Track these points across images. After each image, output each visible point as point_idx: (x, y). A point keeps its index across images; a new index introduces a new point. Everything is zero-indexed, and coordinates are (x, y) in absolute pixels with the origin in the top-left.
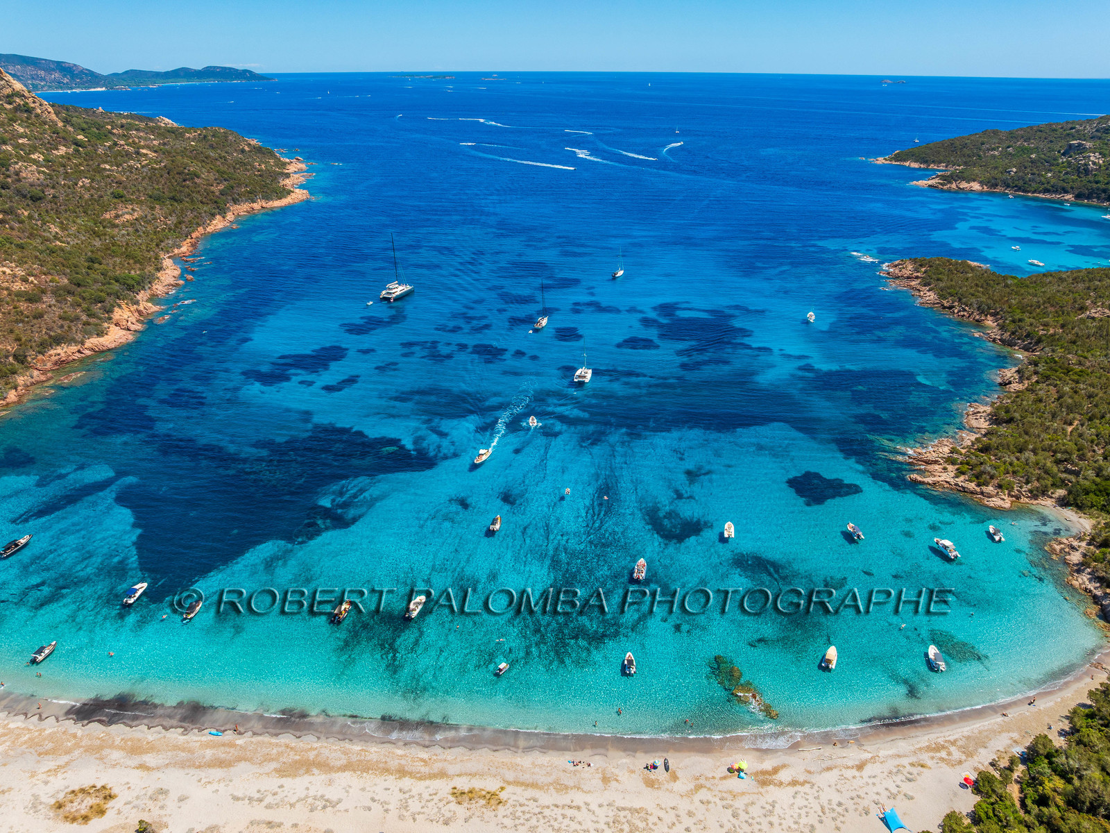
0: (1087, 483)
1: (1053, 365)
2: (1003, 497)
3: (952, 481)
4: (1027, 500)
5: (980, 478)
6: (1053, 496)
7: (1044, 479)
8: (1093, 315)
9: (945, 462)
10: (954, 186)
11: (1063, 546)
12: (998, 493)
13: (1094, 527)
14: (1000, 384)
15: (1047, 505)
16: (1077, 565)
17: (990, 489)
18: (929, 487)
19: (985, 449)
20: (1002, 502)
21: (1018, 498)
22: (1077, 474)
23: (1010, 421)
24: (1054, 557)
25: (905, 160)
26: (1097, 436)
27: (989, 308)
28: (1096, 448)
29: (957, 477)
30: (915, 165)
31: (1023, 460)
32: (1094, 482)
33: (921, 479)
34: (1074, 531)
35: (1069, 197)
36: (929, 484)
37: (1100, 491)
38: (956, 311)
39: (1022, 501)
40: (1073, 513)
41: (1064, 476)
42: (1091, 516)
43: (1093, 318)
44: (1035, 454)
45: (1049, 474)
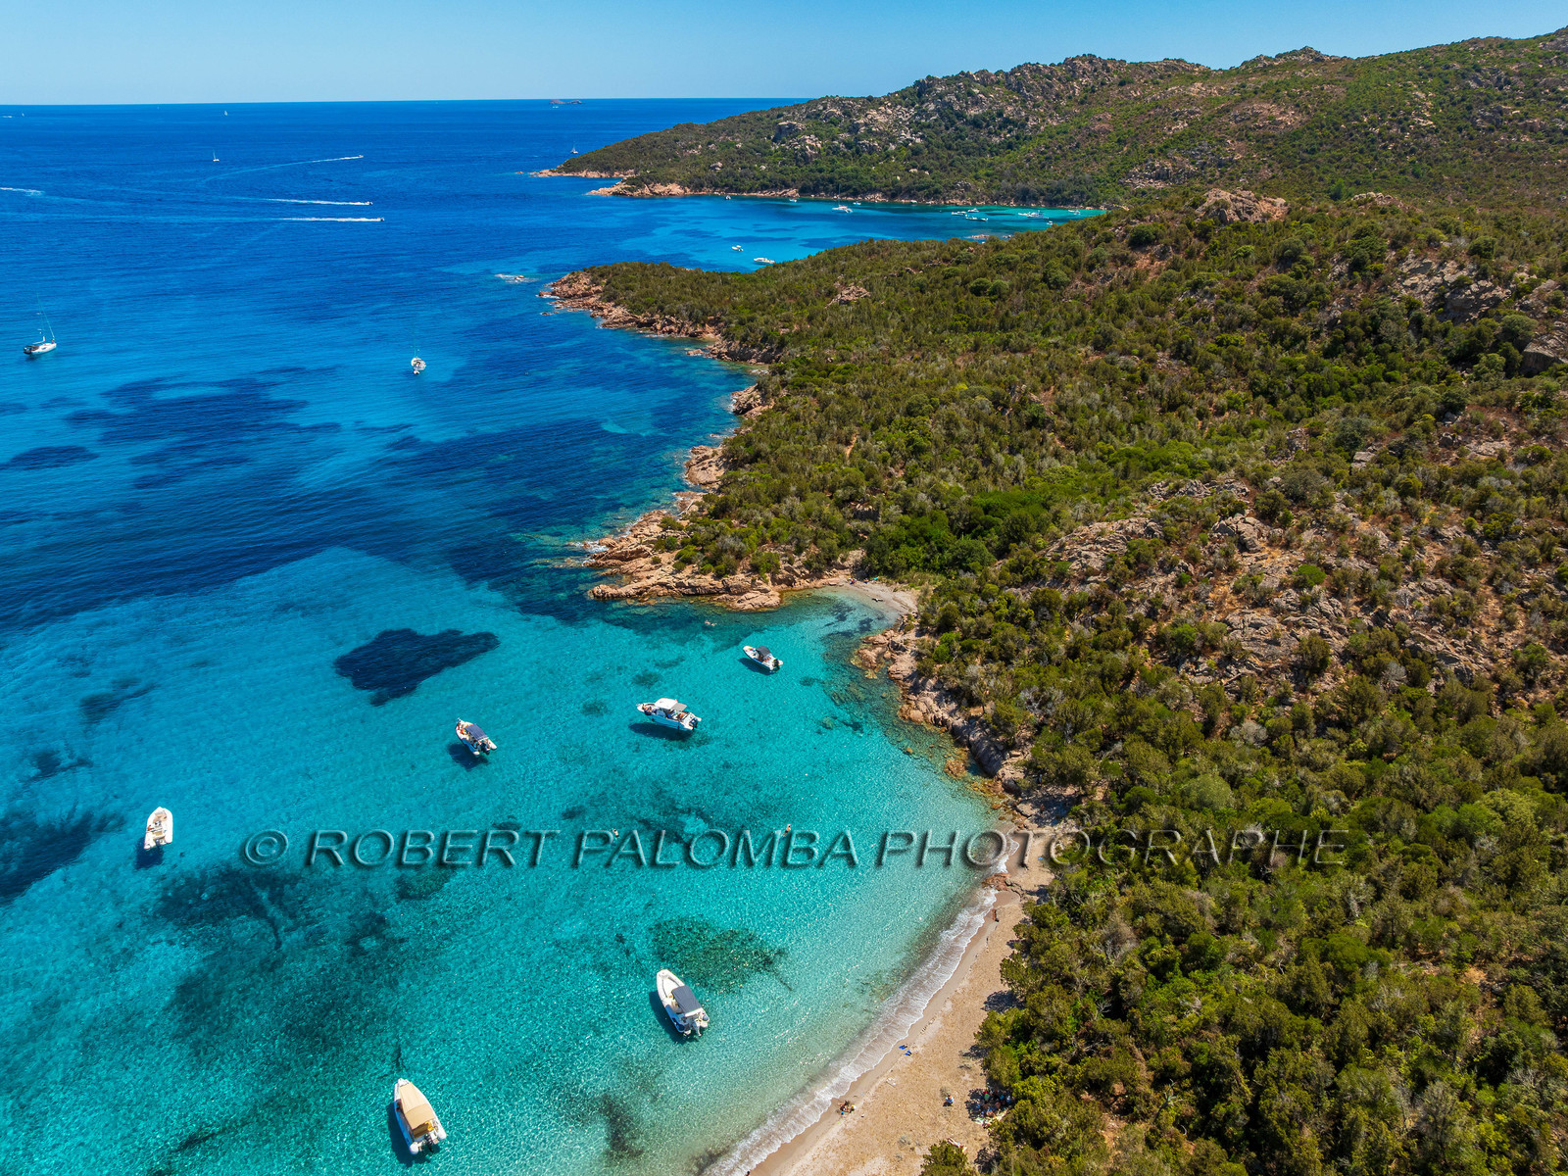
0: (892, 529)
1: (806, 367)
2: (764, 586)
3: (671, 581)
4: (805, 583)
5: (718, 562)
6: (846, 564)
7: (824, 537)
8: (846, 298)
9: (656, 549)
10: (646, 191)
11: (879, 649)
12: (753, 581)
13: (921, 600)
14: (736, 412)
15: (839, 584)
16: (910, 677)
17: (739, 578)
18: (630, 602)
19: (721, 511)
20: (764, 596)
21: (790, 583)
22: (872, 516)
23: (756, 457)
24: (870, 674)
25: (579, 170)
26: (889, 450)
27: (705, 313)
28: (892, 470)
29: (679, 571)
30: (594, 175)
31: (785, 513)
32: (902, 523)
33: (614, 591)
34: (892, 617)
35: (792, 192)
36: (630, 597)
37: (915, 537)
38: (659, 327)
39: (797, 586)
40: (884, 587)
41: (855, 523)
42: (912, 583)
43: (848, 303)
44: (802, 499)
45: (830, 528)
